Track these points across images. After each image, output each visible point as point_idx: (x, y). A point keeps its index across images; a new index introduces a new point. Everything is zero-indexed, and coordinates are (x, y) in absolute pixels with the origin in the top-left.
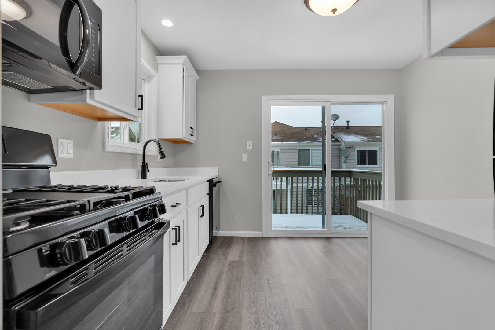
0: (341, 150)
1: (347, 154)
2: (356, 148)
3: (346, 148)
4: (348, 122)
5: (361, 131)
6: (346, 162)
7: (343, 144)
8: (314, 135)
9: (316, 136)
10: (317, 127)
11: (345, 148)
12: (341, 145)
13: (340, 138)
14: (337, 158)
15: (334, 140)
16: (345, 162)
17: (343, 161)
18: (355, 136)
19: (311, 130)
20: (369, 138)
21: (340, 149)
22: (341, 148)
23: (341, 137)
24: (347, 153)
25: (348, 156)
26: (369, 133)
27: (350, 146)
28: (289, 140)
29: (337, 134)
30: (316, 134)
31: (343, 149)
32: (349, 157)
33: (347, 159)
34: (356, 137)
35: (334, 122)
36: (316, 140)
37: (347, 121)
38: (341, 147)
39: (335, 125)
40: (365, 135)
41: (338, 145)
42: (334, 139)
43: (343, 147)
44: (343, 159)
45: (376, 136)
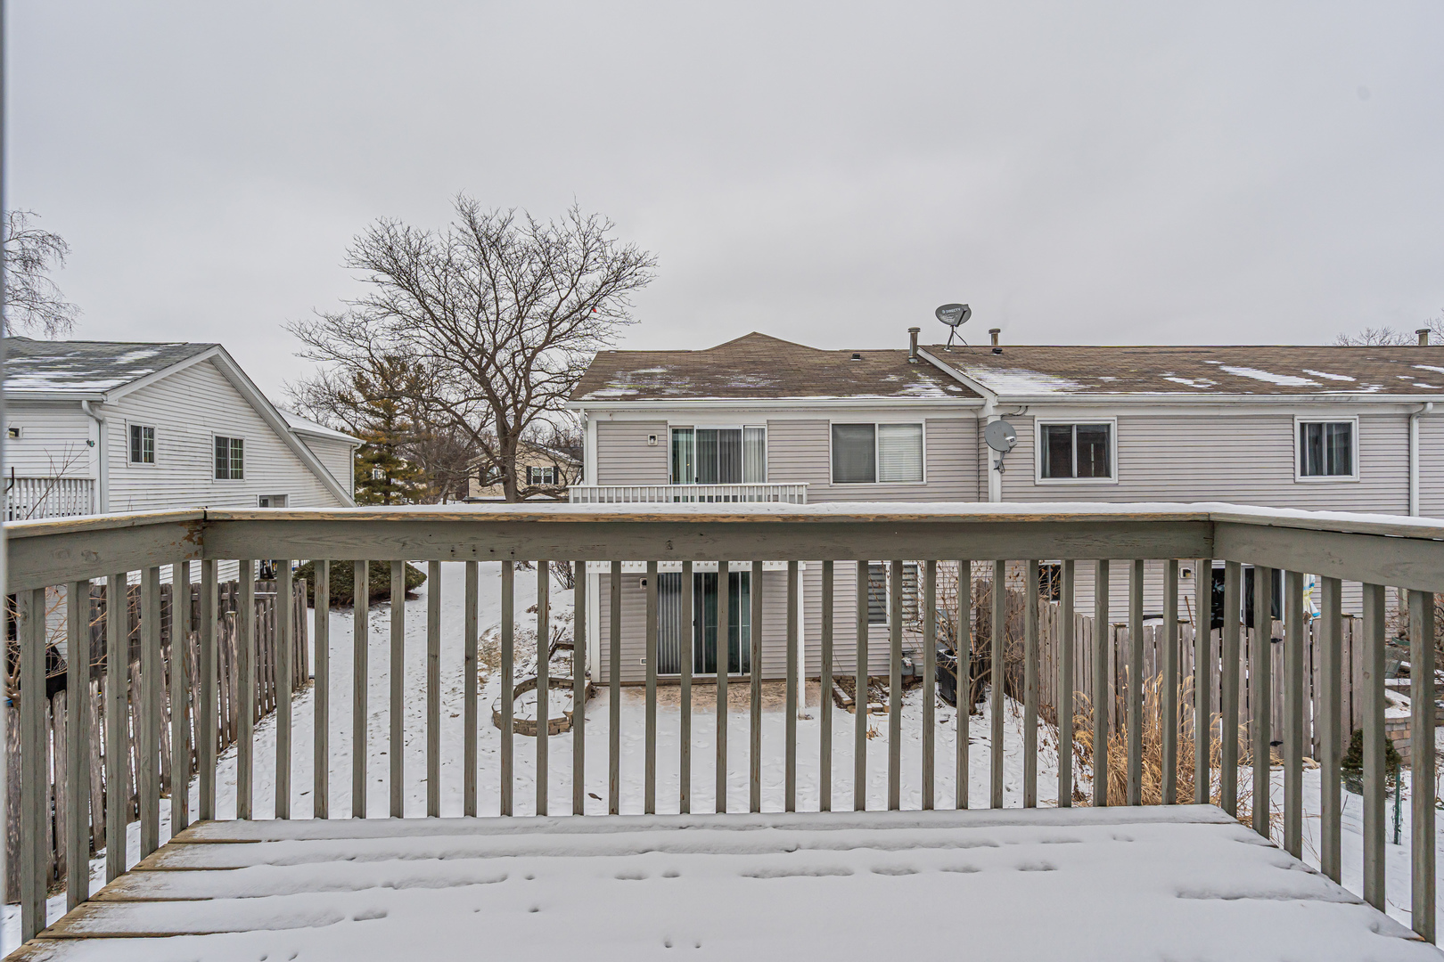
0: (982, 424)
1: (1008, 438)
2: (1036, 419)
3: (1002, 416)
4: (994, 333)
5: (1046, 360)
6: (1001, 468)
7: (991, 401)
8: (885, 374)
9: (893, 378)
10: (894, 351)
11: (999, 419)
12: (983, 406)
13: (980, 382)
14: (970, 452)
15: (960, 390)
16: (998, 468)
17: (991, 465)
18: (1029, 376)
19: (875, 359)
20: (1079, 383)
21: (979, 423)
22: (985, 419)
23: (980, 380)
24: (1005, 436)
25: (1011, 444)
26: (1074, 367)
27: (1016, 409)
28: (797, 390)
29: (964, 371)
30: (894, 371)
31: (990, 421)
32: (1013, 450)
33: (1007, 456)
34: (1032, 379)
35: (953, 331)
36: (894, 392)
37: (991, 331)
38: (981, 415)
39: (957, 342)
40: (1063, 374)
41: (972, 409)
42: (957, 386)
43: (991, 414)
44: (992, 456)
45: (1102, 378)
